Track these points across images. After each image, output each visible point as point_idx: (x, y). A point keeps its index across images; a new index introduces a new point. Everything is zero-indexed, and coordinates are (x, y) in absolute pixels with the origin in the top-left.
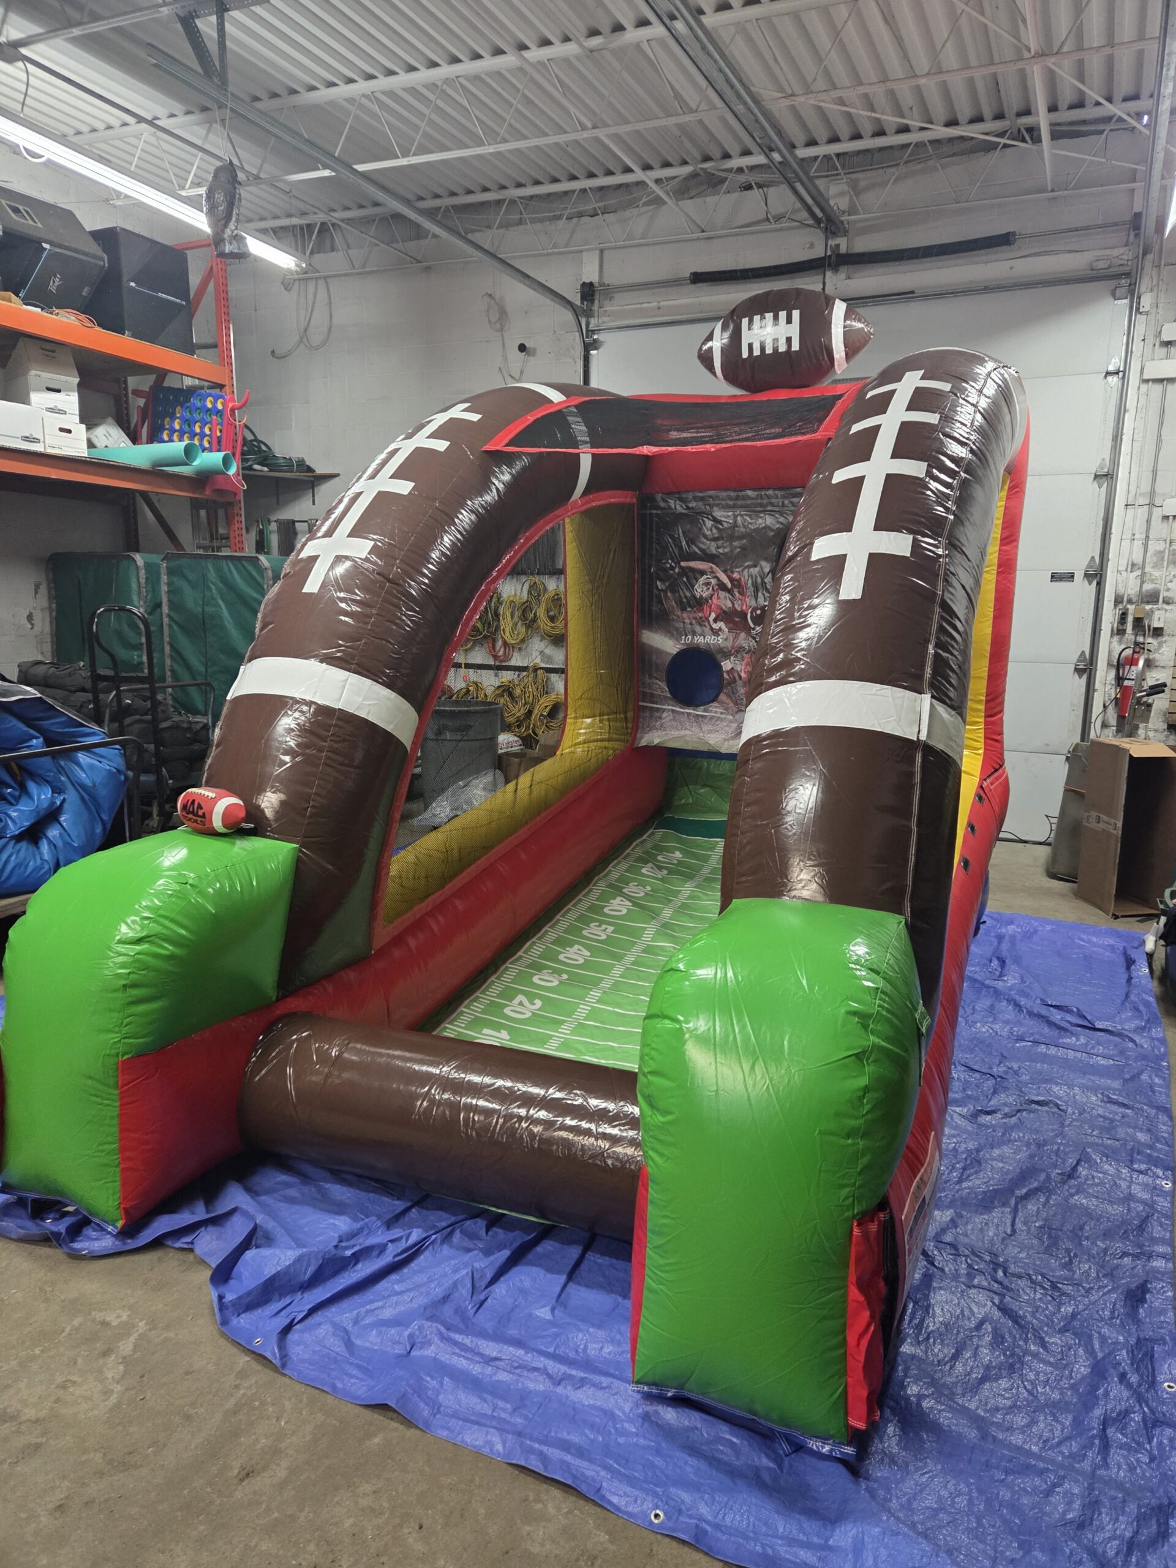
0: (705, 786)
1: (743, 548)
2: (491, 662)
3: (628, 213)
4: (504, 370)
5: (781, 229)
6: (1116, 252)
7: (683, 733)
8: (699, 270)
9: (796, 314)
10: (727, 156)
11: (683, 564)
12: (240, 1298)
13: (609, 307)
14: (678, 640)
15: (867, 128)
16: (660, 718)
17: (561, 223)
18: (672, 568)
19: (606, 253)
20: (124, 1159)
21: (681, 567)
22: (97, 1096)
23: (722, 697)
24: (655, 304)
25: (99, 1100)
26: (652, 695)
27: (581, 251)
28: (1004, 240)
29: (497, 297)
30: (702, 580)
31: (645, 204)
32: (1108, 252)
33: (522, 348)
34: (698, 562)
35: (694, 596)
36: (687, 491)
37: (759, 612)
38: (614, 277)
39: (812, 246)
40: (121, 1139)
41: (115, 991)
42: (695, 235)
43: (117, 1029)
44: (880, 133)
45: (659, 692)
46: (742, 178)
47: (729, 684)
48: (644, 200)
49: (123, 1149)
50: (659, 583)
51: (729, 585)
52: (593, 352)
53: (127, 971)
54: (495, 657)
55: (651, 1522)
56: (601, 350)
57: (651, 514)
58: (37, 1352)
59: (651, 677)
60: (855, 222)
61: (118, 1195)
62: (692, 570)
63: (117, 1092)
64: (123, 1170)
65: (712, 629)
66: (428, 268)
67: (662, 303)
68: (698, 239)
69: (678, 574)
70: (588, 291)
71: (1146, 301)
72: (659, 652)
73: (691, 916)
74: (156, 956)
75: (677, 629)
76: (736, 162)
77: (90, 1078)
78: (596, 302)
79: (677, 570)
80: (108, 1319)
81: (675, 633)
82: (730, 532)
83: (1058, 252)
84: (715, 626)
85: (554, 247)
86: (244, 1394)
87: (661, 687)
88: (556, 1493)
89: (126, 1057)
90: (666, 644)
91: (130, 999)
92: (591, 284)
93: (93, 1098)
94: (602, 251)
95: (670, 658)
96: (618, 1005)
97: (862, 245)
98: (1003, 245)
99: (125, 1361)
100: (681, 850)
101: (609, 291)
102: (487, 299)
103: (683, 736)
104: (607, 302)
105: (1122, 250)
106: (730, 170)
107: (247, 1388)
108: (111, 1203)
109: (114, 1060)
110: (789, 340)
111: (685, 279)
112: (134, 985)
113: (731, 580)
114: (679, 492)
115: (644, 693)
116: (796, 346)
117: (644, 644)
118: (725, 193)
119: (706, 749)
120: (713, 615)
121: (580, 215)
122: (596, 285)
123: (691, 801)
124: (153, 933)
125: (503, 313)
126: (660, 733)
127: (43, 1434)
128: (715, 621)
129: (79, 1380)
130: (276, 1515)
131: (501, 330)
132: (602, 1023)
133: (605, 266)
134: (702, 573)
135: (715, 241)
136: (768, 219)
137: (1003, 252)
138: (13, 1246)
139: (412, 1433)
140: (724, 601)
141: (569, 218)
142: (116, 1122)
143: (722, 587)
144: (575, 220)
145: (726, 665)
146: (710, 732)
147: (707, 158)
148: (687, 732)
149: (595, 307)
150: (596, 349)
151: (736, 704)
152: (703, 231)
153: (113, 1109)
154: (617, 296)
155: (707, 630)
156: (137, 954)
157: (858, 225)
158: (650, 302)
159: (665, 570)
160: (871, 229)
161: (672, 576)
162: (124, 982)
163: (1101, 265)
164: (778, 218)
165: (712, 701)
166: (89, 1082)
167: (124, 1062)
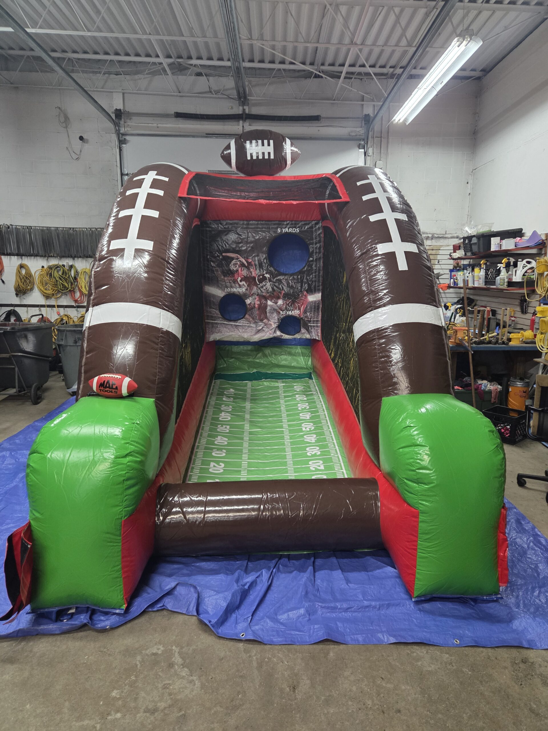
0: (233, 358)
1: (252, 247)
2: (73, 304)
3: (136, 77)
4: (69, 149)
5: (219, 98)
6: (358, 129)
7: (231, 333)
8: (179, 111)
9: (271, 142)
10: (190, 58)
11: (223, 254)
12: (218, 620)
13: (129, 123)
14: (224, 290)
15: (267, 58)
16: (217, 327)
17: (100, 76)
18: (218, 256)
19: (125, 95)
20: (124, 573)
21: (222, 256)
22: (111, 542)
23: (247, 316)
24: (155, 125)
25: (112, 544)
26: (212, 317)
27: (112, 92)
28: (316, 118)
29: (63, 109)
30: (234, 262)
31: (147, 74)
32: (355, 129)
33: (81, 138)
34: (231, 254)
35: (230, 270)
36: (223, 220)
37: (261, 277)
38: (130, 107)
39: (232, 108)
40: (123, 562)
41: (119, 484)
42: (175, 94)
43: (121, 504)
44: (272, 62)
45: (215, 315)
46: (199, 70)
47: (250, 310)
48: (147, 72)
49: (123, 567)
50: (212, 263)
51: (246, 264)
52: (124, 145)
53: (125, 472)
54: (76, 301)
55: (457, 644)
56: (128, 145)
57: (206, 230)
58: (133, 678)
59: (211, 308)
60: (252, 100)
61: (122, 593)
62: (228, 257)
63: (120, 538)
64: (124, 578)
65: (239, 285)
66: (17, 88)
67: (159, 125)
68: (177, 96)
69: (222, 259)
70: (119, 114)
71: (370, 151)
72: (214, 296)
73: (259, 416)
74: (136, 462)
75: (222, 285)
76: (194, 62)
77: (108, 533)
78: (123, 120)
79: (221, 257)
80: (154, 652)
81: (222, 288)
82: (246, 240)
83: (336, 126)
84: (241, 283)
85: (96, 88)
86: (257, 658)
87: (216, 312)
88: (415, 647)
89: (126, 518)
90: (218, 292)
91: (126, 487)
92: (120, 110)
93: (109, 544)
94: (123, 94)
95: (219, 299)
96: (259, 459)
97: (255, 111)
98: (316, 120)
99: (184, 666)
100: (233, 389)
101: (130, 115)
102: (58, 109)
103: (231, 335)
104: (128, 121)
105: (360, 129)
106: (191, 65)
107: (255, 655)
108: (119, 597)
109: (120, 521)
110: (269, 153)
111: (172, 115)
112: (128, 479)
113: (247, 262)
114: (220, 220)
115: (208, 316)
116: (272, 157)
117: (207, 292)
118: (189, 75)
119: (242, 340)
120: (239, 279)
121: (110, 73)
122: (122, 111)
123: (225, 365)
124: (132, 450)
125: (67, 118)
126: (219, 334)
127: (180, 710)
128: (241, 281)
129: (170, 682)
130: (323, 698)
131: (66, 127)
132: (257, 468)
133: (125, 101)
134: (233, 259)
135: (184, 98)
136: (211, 92)
137: (315, 123)
138: (59, 638)
139: (342, 647)
140: (244, 272)
141: (104, 74)
142: (120, 554)
143: (242, 265)
144: (107, 75)
145: (248, 301)
146: (243, 332)
147: (180, 57)
148: (233, 333)
149: (122, 122)
150: (125, 144)
151: (253, 319)
152: (180, 92)
153: (118, 547)
154: (134, 118)
155: (237, 285)
156: (128, 462)
157: (253, 102)
158: (154, 124)
159: (215, 257)
160: (258, 104)
161: (218, 260)
162: (122, 479)
163: (353, 134)
164: (217, 92)
165: (242, 318)
166: (108, 535)
167: (125, 521)
